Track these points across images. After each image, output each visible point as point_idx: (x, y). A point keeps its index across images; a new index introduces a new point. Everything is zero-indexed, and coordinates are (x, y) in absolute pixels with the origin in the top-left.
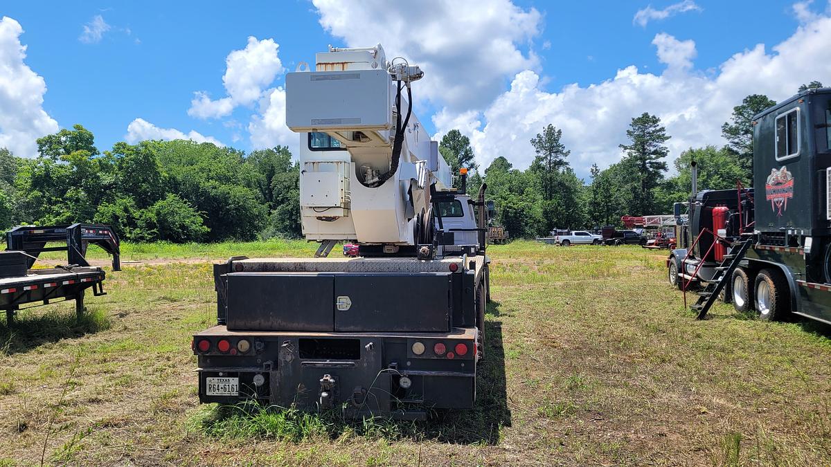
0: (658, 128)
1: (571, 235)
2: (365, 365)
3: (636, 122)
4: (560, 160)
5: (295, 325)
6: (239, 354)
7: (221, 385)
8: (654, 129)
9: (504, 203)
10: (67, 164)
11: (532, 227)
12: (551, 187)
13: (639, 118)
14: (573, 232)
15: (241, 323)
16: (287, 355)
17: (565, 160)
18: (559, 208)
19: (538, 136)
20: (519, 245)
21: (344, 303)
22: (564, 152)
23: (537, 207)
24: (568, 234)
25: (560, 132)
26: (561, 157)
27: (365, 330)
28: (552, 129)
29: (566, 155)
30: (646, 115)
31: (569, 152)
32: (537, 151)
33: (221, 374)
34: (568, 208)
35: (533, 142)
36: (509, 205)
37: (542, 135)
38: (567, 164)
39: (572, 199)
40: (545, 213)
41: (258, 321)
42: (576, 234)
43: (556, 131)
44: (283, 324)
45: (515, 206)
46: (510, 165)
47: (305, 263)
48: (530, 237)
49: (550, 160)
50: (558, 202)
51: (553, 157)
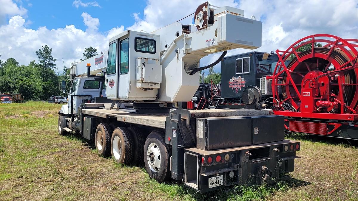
0: (96, 54)
1: (64, 98)
2: (271, 159)
3: (87, 50)
5: (238, 144)
6: (226, 162)
7: (215, 181)
8: (94, 54)
9: (21, 82)
11: (36, 94)
12: (46, 75)
13: (88, 49)
15: (215, 146)
16: (246, 159)
17: (54, 63)
18: (51, 86)
19: (40, 50)
20: (30, 104)
22: (53, 59)
23: (39, 84)
24: (62, 98)
25: (51, 50)
26: (52, 62)
27: (263, 143)
28: (47, 47)
29: (55, 61)
30: (91, 48)
31: (56, 60)
32: (39, 58)
33: (218, 175)
34: (55, 86)
35: (37, 52)
36: (24, 83)
37: (42, 50)
38: (55, 65)
39: (58, 82)
40: (44, 88)
41: (223, 144)
42: (66, 98)
43: (49, 49)
44: (233, 144)
45: (28, 84)
46: (17, 63)
48: (36, 99)
49: (46, 63)
50: (51, 83)
51: (48, 62)
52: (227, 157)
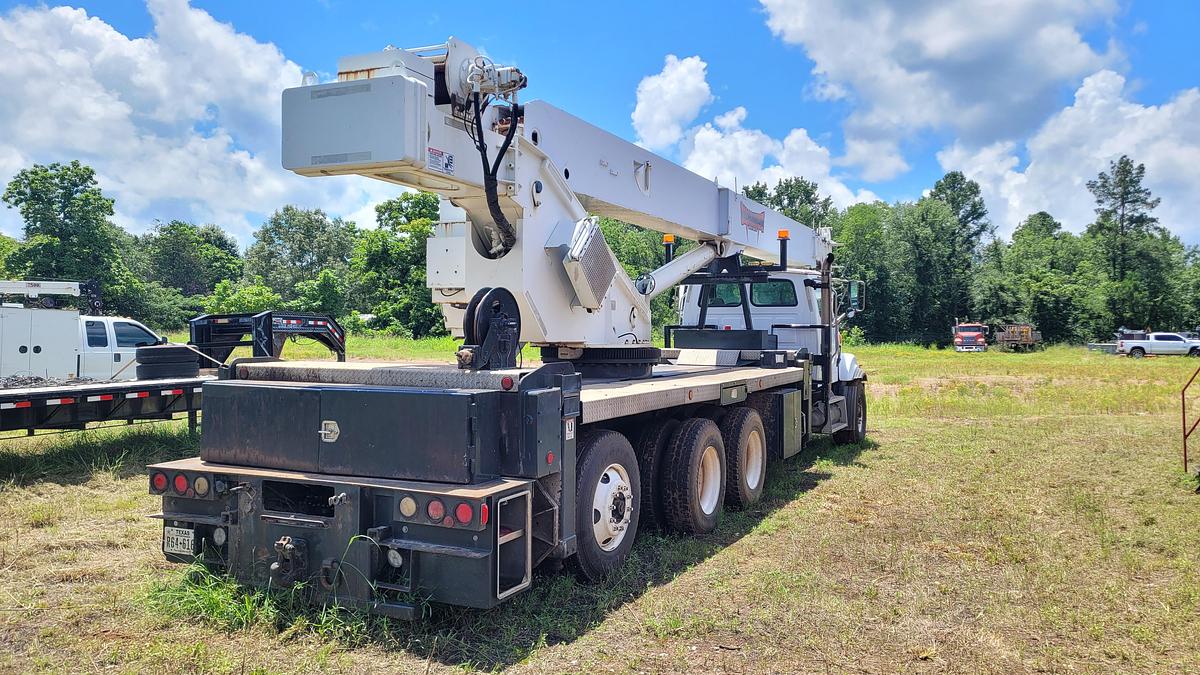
1: (1148, 339)
2: (340, 526)
4: (1142, 216)
5: (275, 460)
6: (197, 497)
7: (181, 539)
9: (1034, 286)
10: (407, 236)
11: (1085, 325)
12: (1124, 260)
14: (1152, 335)
15: (214, 453)
16: (248, 503)
17: (1150, 214)
18: (1136, 294)
19: (1102, 175)
20: (1059, 356)
21: (330, 431)
22: (1149, 201)
23: (1097, 291)
24: (1144, 337)
25: (1142, 168)
26: (1142, 210)
27: (356, 474)
28: (1127, 163)
29: (1152, 206)
31: (1158, 201)
32: (1099, 201)
33: (176, 523)
34: (1154, 293)
35: (1091, 185)
36: (1044, 289)
37: (1109, 174)
38: (1153, 220)
39: (1161, 281)
40: (1112, 304)
41: (233, 451)
42: (1158, 338)
43: (1136, 167)
44: (261, 457)
45: (1055, 292)
46: (1057, 226)
47: (319, 370)
48: (1082, 341)
49: (1123, 215)
50: (1135, 285)
51: (1128, 210)
52: (202, 485)
